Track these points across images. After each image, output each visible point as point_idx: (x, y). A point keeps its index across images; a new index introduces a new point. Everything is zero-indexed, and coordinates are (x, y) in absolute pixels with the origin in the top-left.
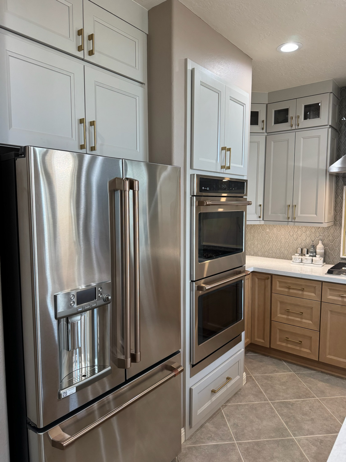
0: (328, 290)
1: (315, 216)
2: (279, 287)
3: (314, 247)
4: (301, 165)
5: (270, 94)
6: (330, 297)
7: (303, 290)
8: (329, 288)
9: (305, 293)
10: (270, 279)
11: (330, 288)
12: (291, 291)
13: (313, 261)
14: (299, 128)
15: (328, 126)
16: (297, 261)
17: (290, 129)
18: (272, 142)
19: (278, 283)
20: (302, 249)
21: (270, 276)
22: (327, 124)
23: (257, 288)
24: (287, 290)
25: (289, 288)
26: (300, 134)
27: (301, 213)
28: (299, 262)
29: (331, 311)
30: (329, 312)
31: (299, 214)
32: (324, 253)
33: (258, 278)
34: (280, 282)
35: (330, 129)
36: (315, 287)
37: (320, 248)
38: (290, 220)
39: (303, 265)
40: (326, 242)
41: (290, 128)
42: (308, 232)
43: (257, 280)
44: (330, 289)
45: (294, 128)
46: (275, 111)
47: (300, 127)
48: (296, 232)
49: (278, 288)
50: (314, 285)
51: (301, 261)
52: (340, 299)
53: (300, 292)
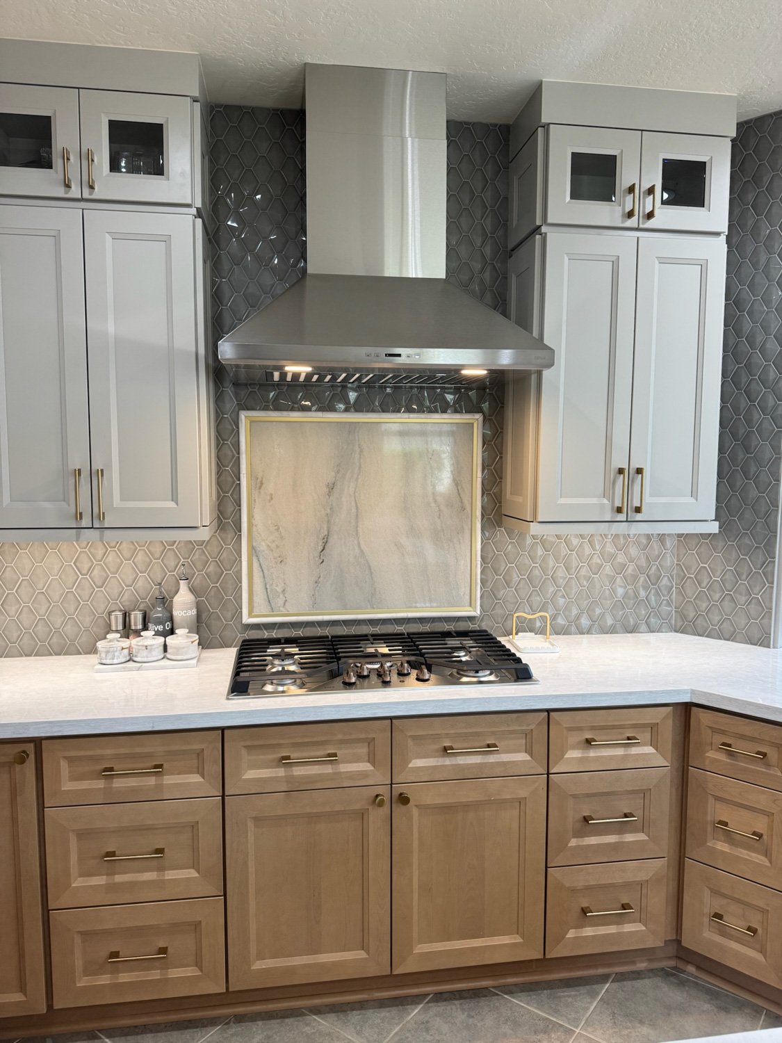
0: (244, 752)
1: (172, 504)
2: (73, 778)
3: (165, 601)
4: (111, 328)
6: (251, 774)
8: (245, 747)
9: (169, 780)
10: (32, 756)
11: (248, 743)
12: (118, 783)
13: (169, 650)
14: (93, 197)
15: (194, 211)
16: (115, 661)
17: (62, 195)
20: (126, 616)
21: (30, 748)
22: (189, 201)
24: (98, 784)
25: (110, 775)
26: (99, 218)
27: (123, 498)
28: (124, 660)
29: (257, 820)
30: (251, 825)
31: (117, 502)
32: (195, 618)
35: (199, 223)
37: (183, 604)
38: (86, 522)
39: (139, 669)
40: (197, 581)
41: (60, 192)
42: (140, 557)
44: (251, 749)
45: (75, 192)
47: (97, 194)
48: (99, 557)
50: (197, 747)
51: (128, 658)
52: (280, 771)
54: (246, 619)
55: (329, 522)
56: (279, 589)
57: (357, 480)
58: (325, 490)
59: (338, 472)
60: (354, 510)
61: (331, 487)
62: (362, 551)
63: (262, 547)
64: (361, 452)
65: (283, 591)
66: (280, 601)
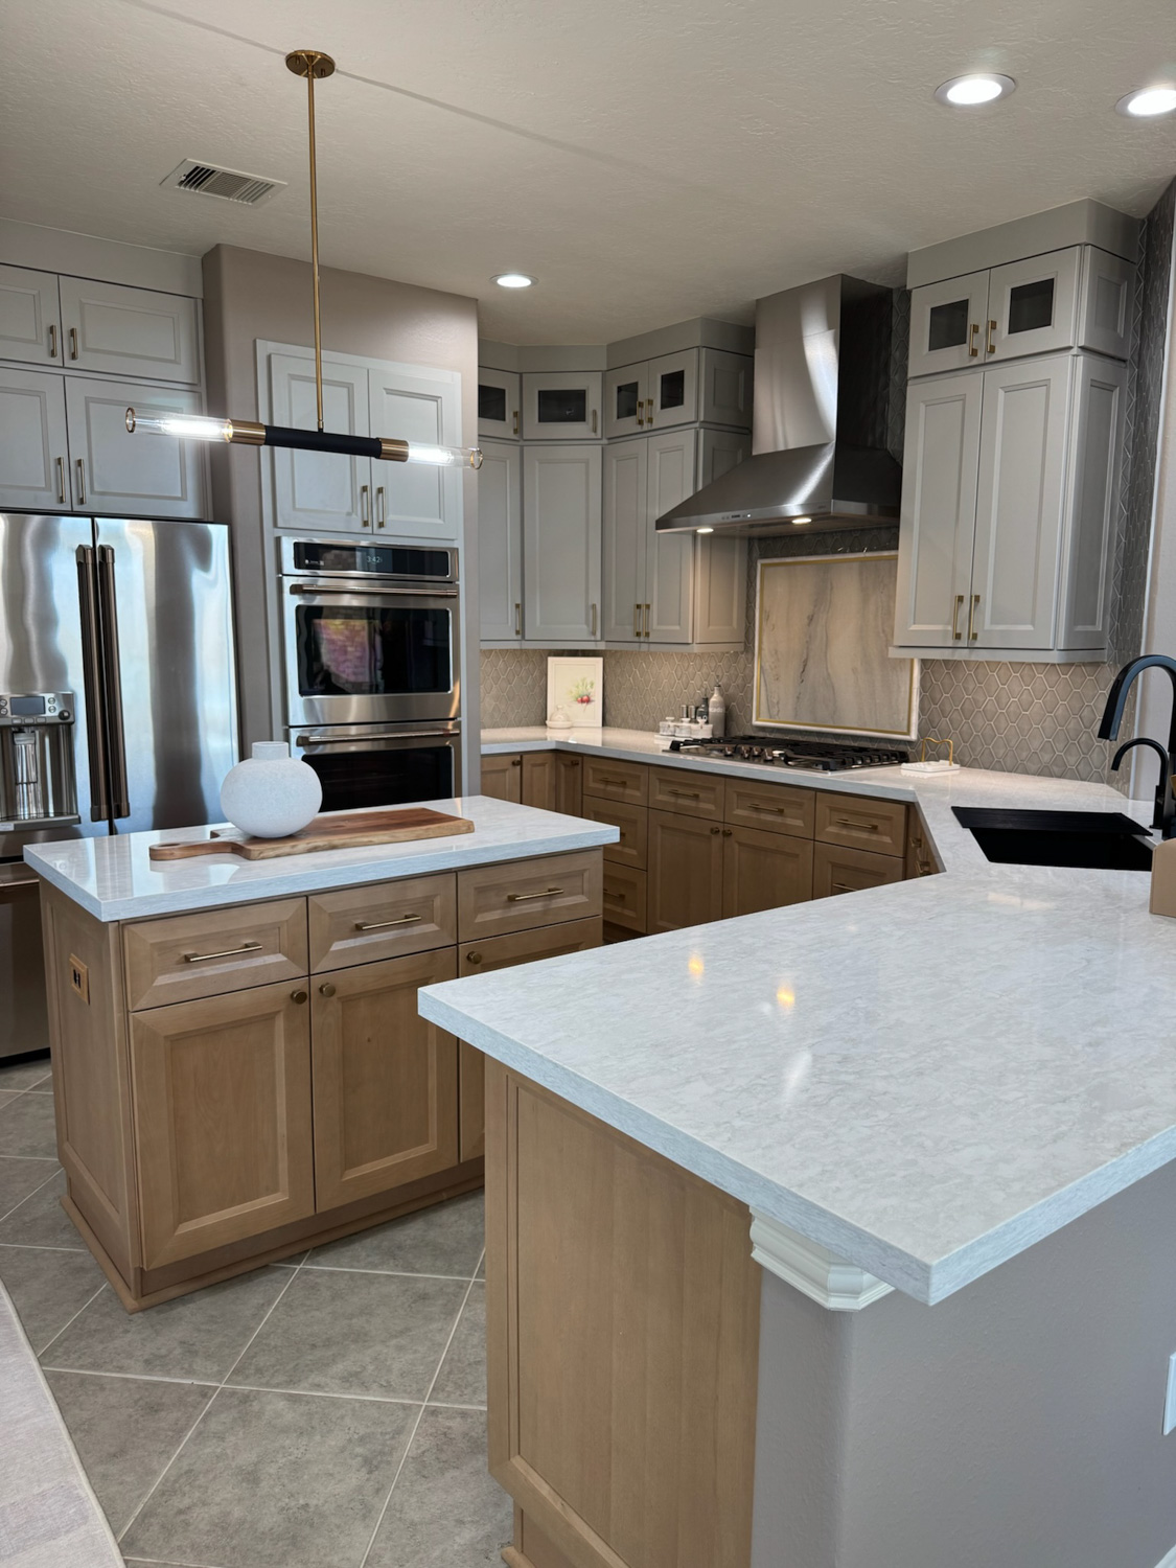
0: (657, 782)
2: (593, 781)
5: (613, 348)
6: (660, 797)
7: (624, 784)
8: (658, 779)
9: (628, 791)
10: (580, 765)
14: (653, 428)
15: (698, 424)
17: (640, 431)
18: (614, 461)
19: (591, 772)
21: (580, 759)
23: (563, 786)
24: (602, 786)
25: (607, 782)
26: (654, 442)
27: (658, 624)
28: (670, 734)
29: (662, 827)
30: (659, 830)
31: (656, 625)
33: (565, 766)
34: (594, 770)
35: (702, 430)
36: (639, 777)
41: (638, 429)
43: (562, 768)
44: (661, 780)
45: (646, 426)
46: (620, 389)
47: (655, 426)
49: (592, 785)
50: (639, 773)
52: (672, 799)
53: (621, 790)
54: (755, 723)
55: (808, 648)
56: (775, 701)
57: (828, 612)
58: (806, 621)
59: (815, 606)
60: (825, 639)
61: (811, 619)
62: (829, 674)
63: (767, 666)
64: (832, 589)
65: (778, 703)
66: (775, 711)
